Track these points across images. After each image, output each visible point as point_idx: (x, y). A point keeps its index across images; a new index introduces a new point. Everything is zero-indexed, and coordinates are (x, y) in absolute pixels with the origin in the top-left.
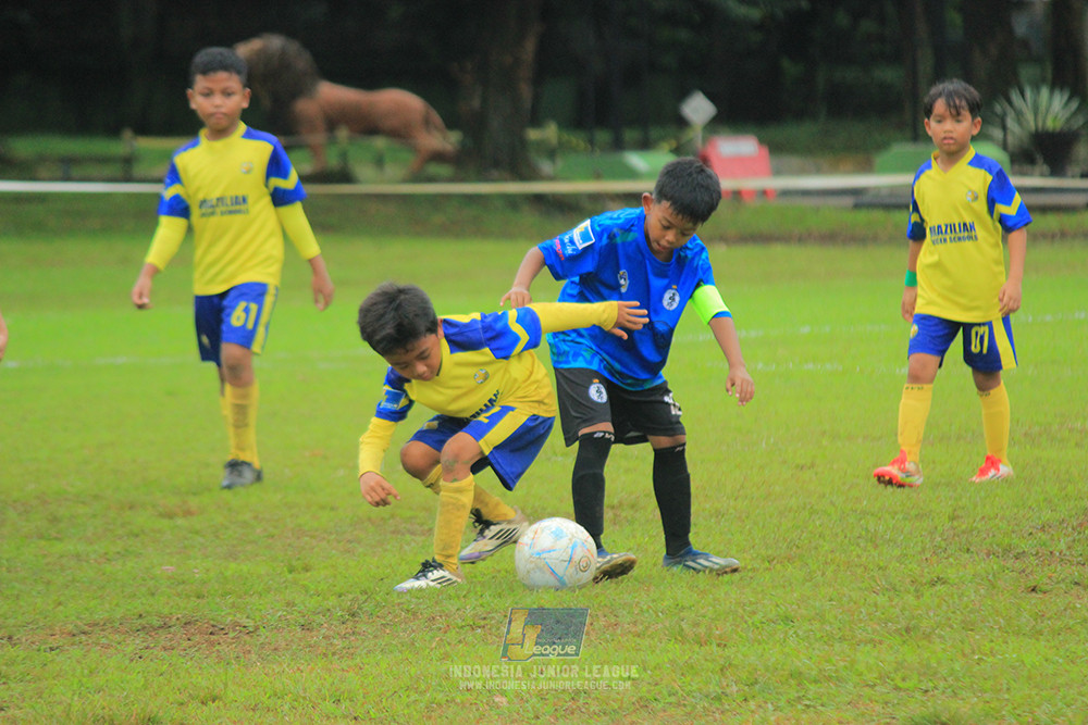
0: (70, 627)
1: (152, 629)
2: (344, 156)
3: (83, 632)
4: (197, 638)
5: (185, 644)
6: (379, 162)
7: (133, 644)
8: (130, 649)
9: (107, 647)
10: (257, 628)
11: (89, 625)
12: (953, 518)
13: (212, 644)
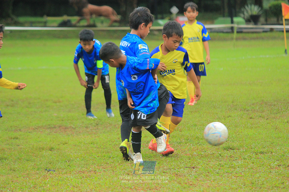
0: (34, 127)
1: (51, 128)
2: (94, 21)
3: (36, 129)
4: (62, 130)
5: (59, 131)
6: (102, 22)
7: (48, 131)
8: (47, 132)
9: (42, 132)
10: (75, 128)
11: (38, 127)
12: (233, 102)
13: (65, 131)
